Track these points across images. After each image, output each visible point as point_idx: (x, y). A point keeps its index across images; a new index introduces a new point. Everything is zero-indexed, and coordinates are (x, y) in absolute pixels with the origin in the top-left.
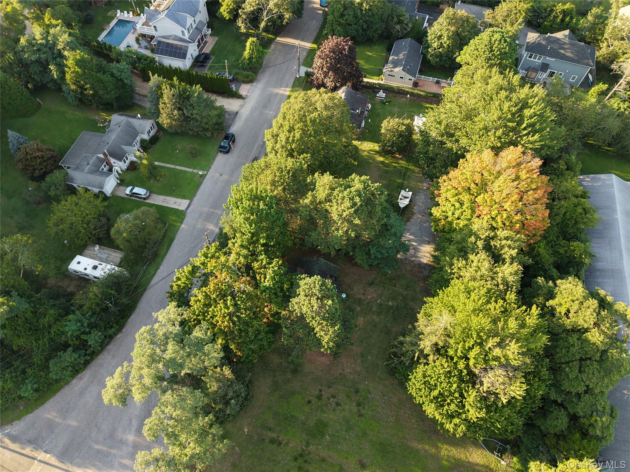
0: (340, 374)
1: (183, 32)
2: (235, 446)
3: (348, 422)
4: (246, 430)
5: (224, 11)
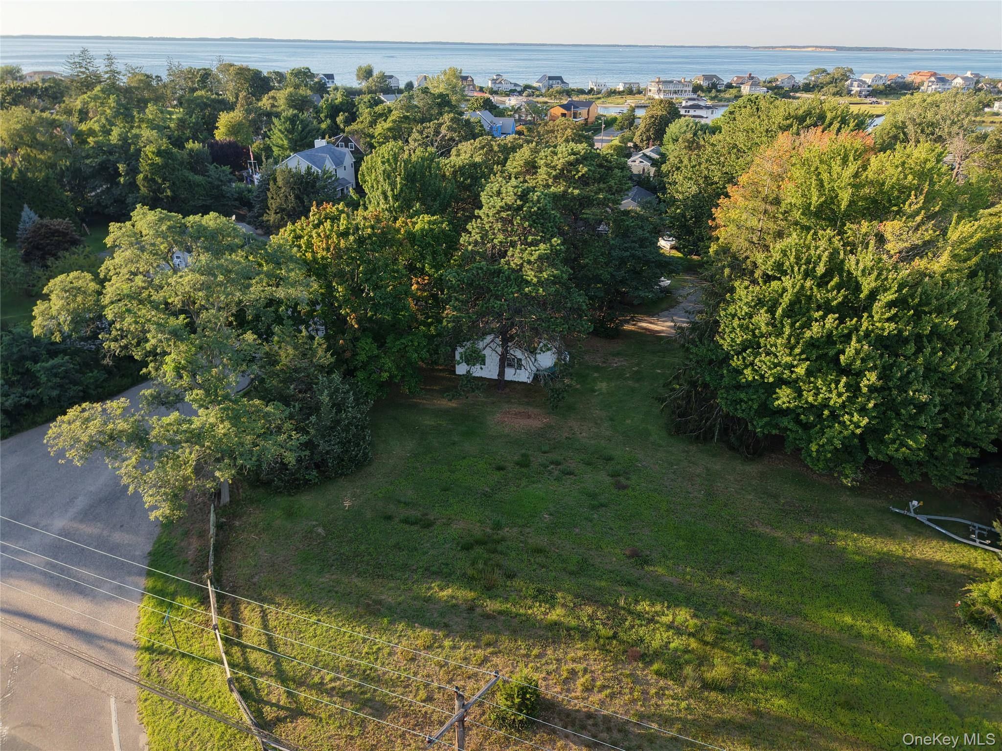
0: (567, 438)
2: (314, 526)
3: (593, 496)
4: (347, 504)
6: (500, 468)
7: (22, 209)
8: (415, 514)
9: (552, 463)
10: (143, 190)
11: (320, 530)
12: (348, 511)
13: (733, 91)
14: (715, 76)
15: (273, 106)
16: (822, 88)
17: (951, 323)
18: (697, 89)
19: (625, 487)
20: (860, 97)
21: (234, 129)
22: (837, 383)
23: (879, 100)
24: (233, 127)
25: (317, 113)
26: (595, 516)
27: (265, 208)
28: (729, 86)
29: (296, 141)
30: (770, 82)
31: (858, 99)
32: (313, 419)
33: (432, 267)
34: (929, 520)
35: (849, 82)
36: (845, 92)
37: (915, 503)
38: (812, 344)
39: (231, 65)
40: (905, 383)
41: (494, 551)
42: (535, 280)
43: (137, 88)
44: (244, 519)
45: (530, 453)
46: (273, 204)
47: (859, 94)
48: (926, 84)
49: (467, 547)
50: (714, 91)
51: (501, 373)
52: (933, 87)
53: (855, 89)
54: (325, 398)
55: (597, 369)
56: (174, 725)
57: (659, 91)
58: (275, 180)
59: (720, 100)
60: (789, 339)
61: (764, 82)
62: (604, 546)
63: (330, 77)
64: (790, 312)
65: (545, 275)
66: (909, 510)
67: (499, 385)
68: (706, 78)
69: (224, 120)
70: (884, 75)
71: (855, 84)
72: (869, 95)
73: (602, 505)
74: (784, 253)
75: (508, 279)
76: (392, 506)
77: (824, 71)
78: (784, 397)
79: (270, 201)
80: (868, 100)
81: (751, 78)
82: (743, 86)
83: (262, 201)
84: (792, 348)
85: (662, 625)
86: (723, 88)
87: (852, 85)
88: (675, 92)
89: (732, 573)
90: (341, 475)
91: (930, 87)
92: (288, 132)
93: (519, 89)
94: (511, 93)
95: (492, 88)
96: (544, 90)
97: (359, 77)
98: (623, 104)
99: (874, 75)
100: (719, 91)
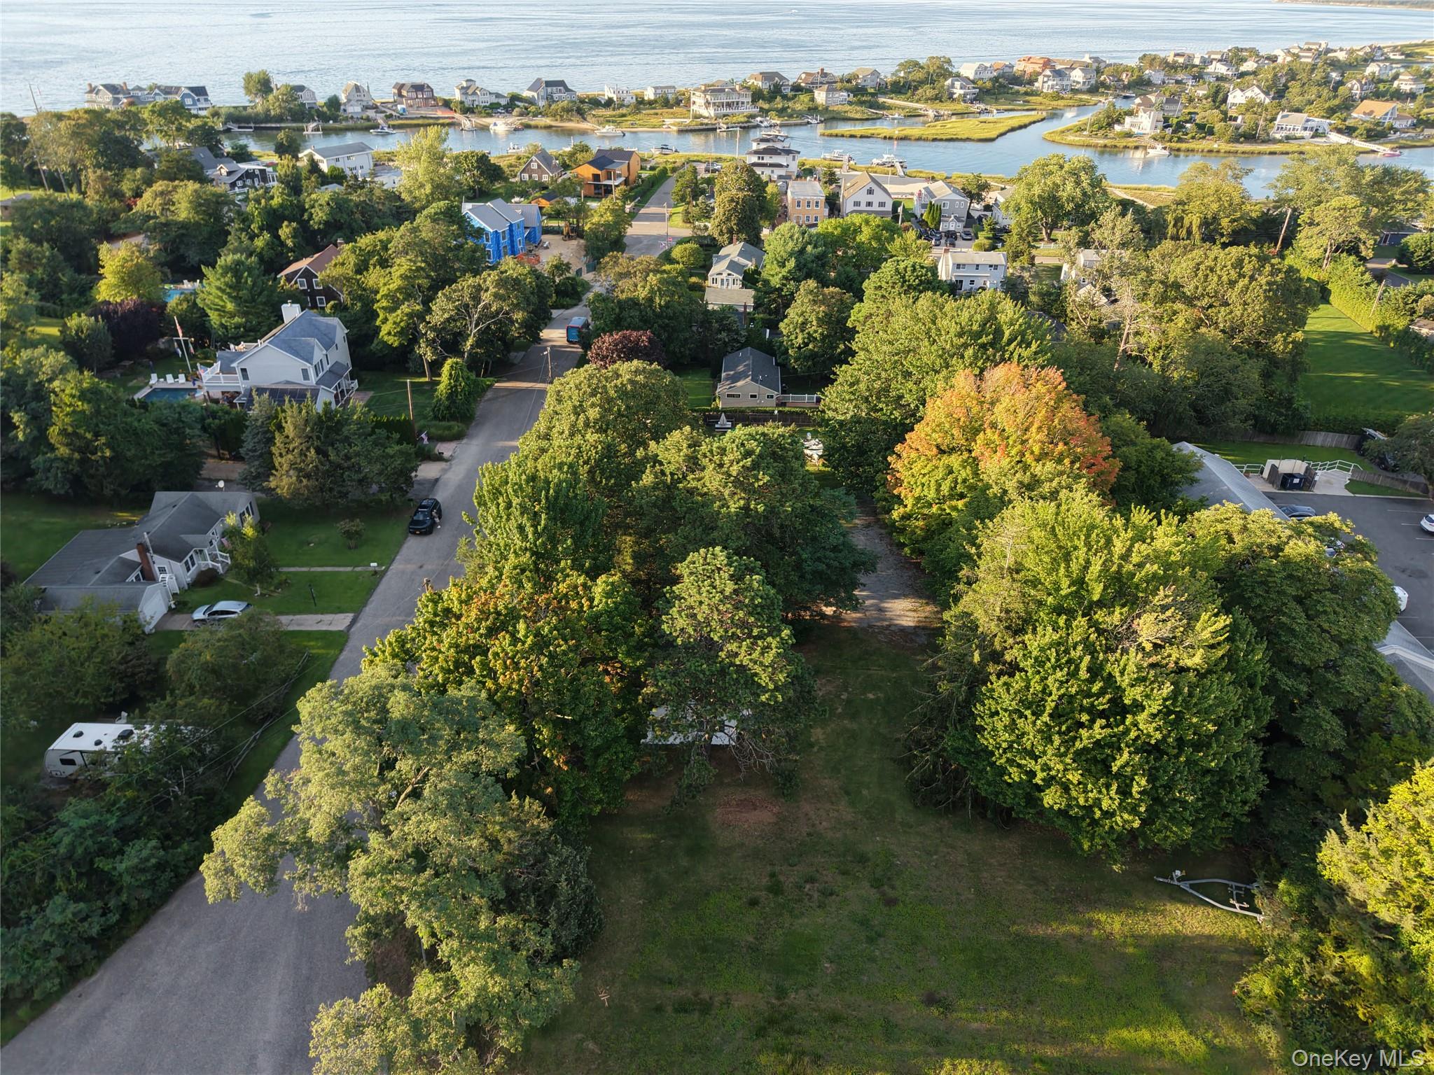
1: (305, 372)
2: (582, 1040)
3: (864, 923)
4: (604, 997)
5: (389, 334)
6: (753, 903)
8: (685, 993)
9: (806, 882)
10: (63, 451)
11: (591, 1046)
12: (610, 1007)
13: (804, 98)
14: (777, 74)
15: (166, 211)
16: (916, 88)
17: (1210, 726)
18: (757, 96)
19: (894, 902)
20: (965, 101)
21: (131, 279)
22: (1108, 787)
23: (988, 107)
24: (130, 274)
26: (877, 953)
27: (269, 468)
28: (797, 88)
29: (247, 303)
30: (849, 81)
31: (961, 107)
34: (1192, 886)
35: (949, 82)
36: (946, 96)
37: (1178, 873)
38: (1083, 753)
45: (777, 869)
46: (283, 462)
47: (963, 98)
48: (1040, 78)
49: (761, 1032)
50: (778, 98)
52: (1050, 83)
53: (958, 92)
57: (708, 103)
59: (791, 116)
61: (842, 81)
62: (899, 996)
63: (200, 91)
66: (1172, 879)
68: (767, 76)
70: (988, 65)
71: (957, 84)
72: (975, 99)
73: (879, 935)
76: (657, 991)
77: (916, 64)
78: (1051, 798)
79: (277, 461)
80: (974, 108)
81: (824, 74)
82: (815, 92)
86: (789, 92)
87: (953, 86)
88: (729, 105)
89: (1030, 1002)
91: (1045, 84)
92: (230, 287)
93: (503, 102)
94: (492, 109)
95: (462, 103)
96: (542, 103)
97: (248, 90)
98: (660, 126)
99: (977, 64)
100: (785, 97)
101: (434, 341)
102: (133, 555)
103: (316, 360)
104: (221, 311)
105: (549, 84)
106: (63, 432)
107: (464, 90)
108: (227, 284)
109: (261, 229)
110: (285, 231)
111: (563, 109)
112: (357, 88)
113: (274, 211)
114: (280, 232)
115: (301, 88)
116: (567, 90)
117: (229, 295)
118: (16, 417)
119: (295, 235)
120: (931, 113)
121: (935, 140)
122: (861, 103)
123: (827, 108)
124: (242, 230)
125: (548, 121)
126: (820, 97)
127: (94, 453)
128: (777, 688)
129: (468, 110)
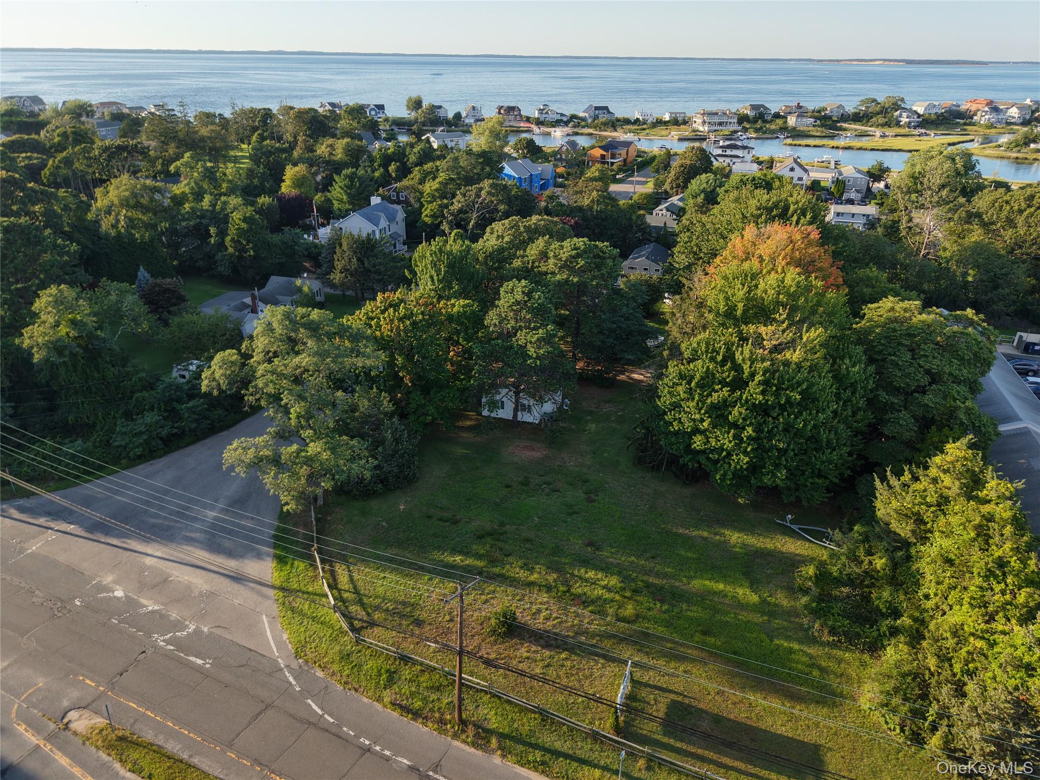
0: (559, 466)
1: (374, 231)
2: (380, 521)
3: (570, 506)
4: (402, 507)
5: (426, 216)
6: (508, 486)
7: (137, 270)
8: (447, 515)
9: (545, 483)
10: (231, 250)
11: (384, 524)
12: (402, 512)
13: (780, 122)
14: (763, 106)
15: (331, 154)
16: (872, 117)
17: (797, 397)
18: (742, 119)
19: (594, 501)
20: (909, 127)
21: (299, 182)
22: (728, 433)
23: (928, 132)
24: (298, 180)
25: (371, 162)
26: (569, 520)
27: (332, 267)
28: (777, 116)
29: (354, 196)
30: (819, 112)
31: (906, 131)
32: (380, 449)
33: (465, 340)
34: (799, 529)
35: (898, 112)
36: (894, 123)
37: (790, 516)
38: (714, 407)
39: (292, 108)
40: (771, 435)
41: (499, 540)
42: (535, 355)
43: (210, 138)
44: (334, 515)
45: (530, 476)
46: (339, 265)
47: (908, 125)
48: (979, 114)
49: (480, 537)
50: (760, 121)
51: (515, 416)
52: (987, 117)
53: (904, 120)
54: (388, 435)
55: (591, 413)
56: (302, 629)
57: (704, 122)
58: (341, 245)
59: (765, 133)
60: (697, 404)
61: (813, 111)
62: (571, 539)
63: (381, 107)
64: (700, 385)
65: (542, 351)
66: (786, 521)
67: (513, 425)
68: (754, 107)
69: (290, 173)
70: (937, 103)
71: (904, 115)
72: (918, 126)
73: (575, 513)
74: (698, 344)
75: (516, 353)
76: (432, 510)
77: (874, 100)
78: (698, 442)
79: (336, 263)
80: (916, 132)
81: (799, 107)
82: (789, 118)
83: (329, 261)
84: (700, 410)
85: (600, 586)
86: (769, 118)
87: (901, 116)
88: (720, 124)
89: (653, 558)
90: (398, 488)
91: (982, 118)
92: (347, 187)
93: (565, 119)
94: (557, 123)
95: (538, 118)
96: (590, 121)
97: (408, 108)
98: (667, 136)
99: (928, 103)
100: (765, 121)
101: (451, 221)
102: (248, 300)
103: (381, 227)
104: (341, 201)
105: (597, 108)
106: (232, 240)
107: (541, 111)
108: (345, 185)
109: (379, 166)
110: (392, 168)
111: (602, 123)
112: (474, 108)
113: (390, 156)
114: (390, 168)
115: (440, 107)
116: (609, 112)
117: (345, 191)
118: (213, 230)
119: (397, 170)
120: (878, 134)
121: (872, 150)
122: (822, 126)
123: (794, 129)
124: (369, 166)
125: (591, 131)
126: (792, 121)
127: (245, 253)
128: (538, 358)
129: (539, 123)
